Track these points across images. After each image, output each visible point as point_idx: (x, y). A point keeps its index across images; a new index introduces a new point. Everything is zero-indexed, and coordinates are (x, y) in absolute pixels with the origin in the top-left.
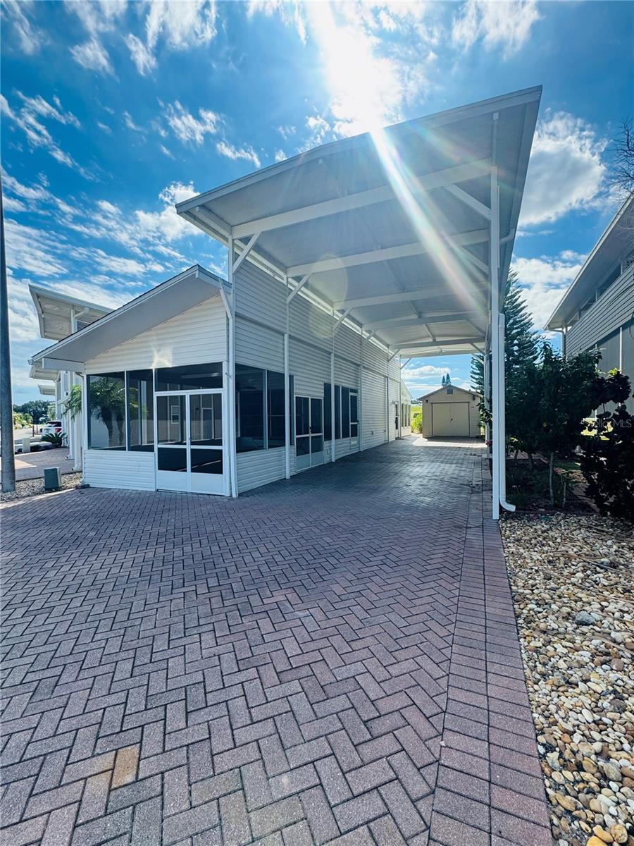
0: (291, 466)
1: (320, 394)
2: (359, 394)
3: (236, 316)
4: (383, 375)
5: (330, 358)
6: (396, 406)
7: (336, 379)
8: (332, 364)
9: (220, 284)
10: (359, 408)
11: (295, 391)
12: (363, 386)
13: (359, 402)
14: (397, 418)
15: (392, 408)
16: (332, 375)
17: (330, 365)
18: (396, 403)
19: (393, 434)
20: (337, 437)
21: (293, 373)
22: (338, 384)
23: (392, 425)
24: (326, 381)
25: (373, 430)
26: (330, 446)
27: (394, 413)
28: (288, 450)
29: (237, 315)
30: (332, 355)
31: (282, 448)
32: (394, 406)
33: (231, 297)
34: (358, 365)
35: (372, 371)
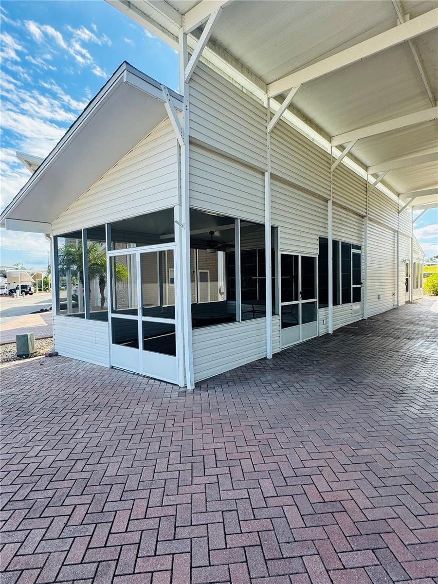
0: (273, 342)
1: (313, 251)
2: (363, 251)
3: (190, 143)
4: (392, 229)
5: (327, 207)
6: (407, 265)
7: (334, 232)
8: (330, 214)
9: (164, 95)
10: (363, 267)
11: (280, 246)
12: (368, 242)
13: (362, 261)
14: (407, 280)
15: (402, 268)
16: (330, 227)
17: (327, 215)
18: (407, 262)
19: (403, 297)
20: (335, 303)
21: (276, 224)
22: (337, 238)
23: (403, 287)
24: (322, 235)
25: (379, 294)
26: (327, 314)
27: (404, 273)
28: (271, 322)
29: (192, 142)
30: (330, 203)
31: (261, 320)
32: (404, 265)
33: (182, 116)
34: (363, 217)
35: (378, 223)
